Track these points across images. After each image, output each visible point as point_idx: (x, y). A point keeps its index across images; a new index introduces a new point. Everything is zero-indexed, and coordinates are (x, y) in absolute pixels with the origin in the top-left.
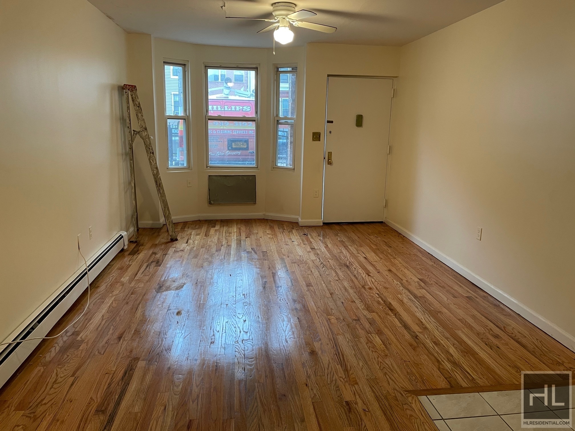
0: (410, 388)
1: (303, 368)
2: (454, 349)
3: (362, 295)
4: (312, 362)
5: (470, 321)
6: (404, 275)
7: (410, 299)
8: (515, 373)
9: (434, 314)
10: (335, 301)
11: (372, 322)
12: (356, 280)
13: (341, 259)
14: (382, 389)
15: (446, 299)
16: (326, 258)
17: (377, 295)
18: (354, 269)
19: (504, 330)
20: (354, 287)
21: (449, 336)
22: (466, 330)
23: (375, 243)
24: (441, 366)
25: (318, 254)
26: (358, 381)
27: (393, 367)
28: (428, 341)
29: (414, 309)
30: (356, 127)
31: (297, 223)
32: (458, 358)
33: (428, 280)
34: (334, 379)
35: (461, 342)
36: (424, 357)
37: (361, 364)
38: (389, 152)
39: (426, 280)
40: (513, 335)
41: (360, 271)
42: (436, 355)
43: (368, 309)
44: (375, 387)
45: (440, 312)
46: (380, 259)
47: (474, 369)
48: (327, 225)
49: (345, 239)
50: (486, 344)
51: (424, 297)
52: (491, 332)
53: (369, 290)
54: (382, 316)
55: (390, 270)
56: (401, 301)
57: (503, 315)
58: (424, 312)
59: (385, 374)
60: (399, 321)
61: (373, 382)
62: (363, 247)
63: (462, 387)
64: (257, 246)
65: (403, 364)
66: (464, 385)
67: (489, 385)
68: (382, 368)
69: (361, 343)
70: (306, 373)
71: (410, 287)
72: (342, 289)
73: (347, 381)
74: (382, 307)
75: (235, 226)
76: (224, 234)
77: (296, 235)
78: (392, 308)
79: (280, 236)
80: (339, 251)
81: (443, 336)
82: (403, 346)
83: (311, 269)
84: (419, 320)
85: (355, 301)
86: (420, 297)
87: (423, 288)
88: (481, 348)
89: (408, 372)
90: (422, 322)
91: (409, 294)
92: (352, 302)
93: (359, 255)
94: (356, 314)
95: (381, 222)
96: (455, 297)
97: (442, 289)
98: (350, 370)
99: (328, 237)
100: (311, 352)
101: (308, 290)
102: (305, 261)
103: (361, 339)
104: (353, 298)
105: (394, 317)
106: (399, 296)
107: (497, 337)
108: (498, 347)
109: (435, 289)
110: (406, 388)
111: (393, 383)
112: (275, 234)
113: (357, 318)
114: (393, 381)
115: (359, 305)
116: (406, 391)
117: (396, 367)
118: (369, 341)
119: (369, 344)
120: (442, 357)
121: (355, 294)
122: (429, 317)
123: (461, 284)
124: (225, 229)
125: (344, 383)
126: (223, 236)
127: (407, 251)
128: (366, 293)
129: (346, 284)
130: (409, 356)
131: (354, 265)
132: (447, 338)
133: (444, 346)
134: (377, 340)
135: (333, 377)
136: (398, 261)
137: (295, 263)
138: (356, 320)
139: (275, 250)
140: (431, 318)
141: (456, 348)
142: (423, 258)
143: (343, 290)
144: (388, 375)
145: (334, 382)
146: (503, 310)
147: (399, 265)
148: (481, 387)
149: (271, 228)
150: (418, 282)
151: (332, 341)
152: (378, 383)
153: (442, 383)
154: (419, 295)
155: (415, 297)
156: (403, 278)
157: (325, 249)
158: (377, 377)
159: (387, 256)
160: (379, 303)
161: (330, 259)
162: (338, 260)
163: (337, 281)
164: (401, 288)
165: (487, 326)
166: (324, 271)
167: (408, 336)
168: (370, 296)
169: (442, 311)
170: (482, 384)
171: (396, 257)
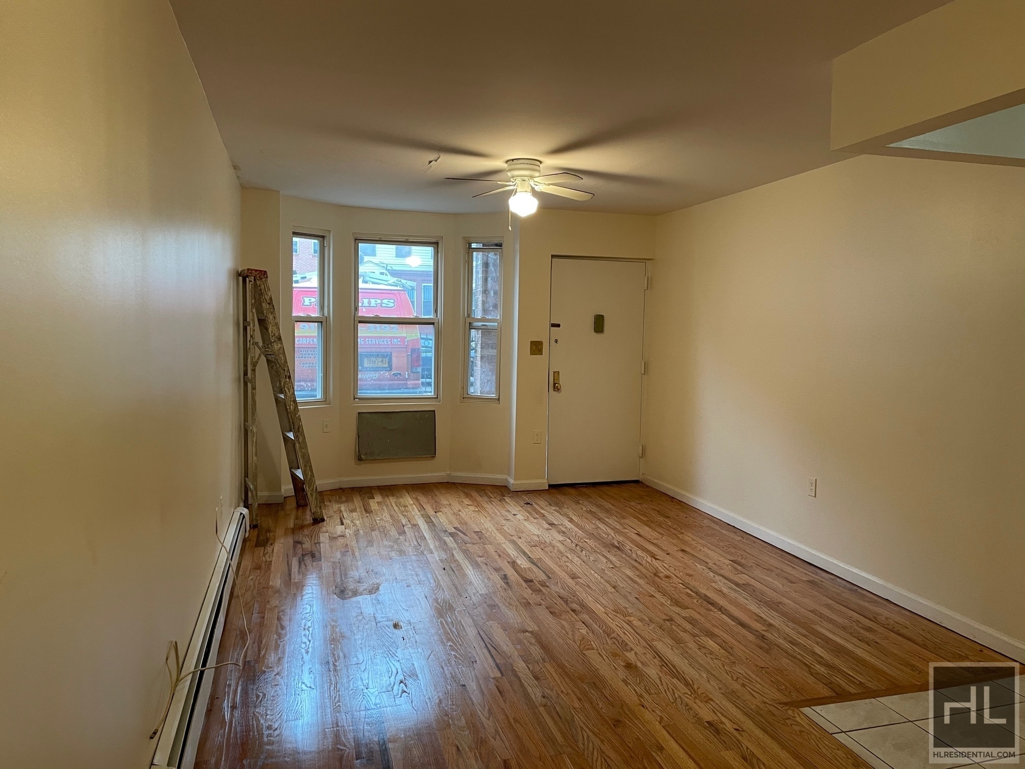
0: (785, 700)
1: (627, 686)
2: (820, 649)
3: (660, 586)
4: (635, 678)
5: (826, 612)
6: (707, 556)
7: (731, 589)
8: (910, 671)
9: (774, 606)
10: (625, 597)
11: (691, 621)
12: (640, 566)
13: (603, 539)
14: (747, 704)
15: (781, 586)
16: (579, 537)
17: (680, 585)
18: (629, 551)
19: (874, 619)
20: (642, 576)
21: (807, 633)
22: (825, 624)
23: (642, 513)
24: (812, 670)
25: (564, 532)
26: (711, 696)
27: (748, 675)
28: (781, 641)
29: (741, 600)
30: (595, 333)
31: (506, 487)
32: (831, 660)
33: (743, 561)
34: (677, 696)
35: (827, 640)
36: (785, 661)
37: (705, 675)
38: (645, 372)
39: (741, 561)
40: (890, 627)
41: (639, 552)
42: (799, 657)
43: (678, 605)
44: (737, 701)
45: (781, 603)
46: (660, 536)
47: (857, 672)
48: (555, 488)
49: (594, 509)
50: (860, 640)
51: (749, 585)
52: (860, 625)
53: (666, 579)
54: (701, 613)
55: (683, 551)
56: (720, 591)
57: (867, 601)
58: (758, 604)
59: (743, 685)
60: (729, 618)
61: (731, 695)
62: (627, 519)
63: (850, 693)
64: (461, 523)
65: (762, 672)
66: (853, 691)
67: (884, 688)
68: (735, 678)
69: (690, 649)
70: (633, 692)
71: (722, 572)
72: (626, 579)
73: (695, 698)
74: (697, 601)
75: (407, 495)
76: (396, 508)
77: (514, 505)
78: (712, 602)
79: (488, 507)
80: (593, 526)
81: (798, 633)
82: (750, 650)
83: (566, 554)
84: (756, 615)
85: (654, 595)
86: (743, 584)
87: (742, 573)
88: (855, 645)
89: (772, 681)
90: (761, 617)
91: (726, 581)
92: (650, 596)
93: (626, 530)
94: (665, 612)
95: (637, 482)
96: (792, 582)
97: (768, 572)
98: (694, 684)
99: (565, 506)
100: (626, 666)
101: (577, 584)
102: (548, 542)
103: (688, 644)
104: (649, 591)
105: (720, 613)
106: (713, 584)
107: (869, 629)
108: (877, 643)
109: (758, 572)
110: (779, 700)
111: (759, 695)
112: (479, 504)
113: (668, 618)
114: (758, 693)
115: (663, 600)
116: (780, 704)
117: (754, 677)
118: (701, 647)
119: (704, 650)
120: (809, 659)
121: (648, 586)
122: (769, 610)
123: (792, 565)
124: (392, 500)
125: (693, 700)
126: (397, 511)
127: (694, 522)
128: (664, 584)
129: (628, 572)
130: (764, 661)
131: (627, 546)
132: (805, 636)
133: (805, 646)
134: (711, 643)
135: (674, 694)
136: (688, 537)
137: (536, 546)
138: (668, 620)
139: (493, 528)
140: (772, 611)
141: (822, 647)
142: (724, 532)
143: (630, 582)
144: (748, 686)
145: (679, 700)
146: (864, 595)
147: (693, 543)
148: (874, 691)
149: (467, 495)
150: (730, 564)
151: (648, 649)
152: (739, 697)
153: (825, 692)
154: (741, 582)
155: (737, 585)
156: (708, 561)
157: (570, 524)
158: (734, 690)
159: (669, 531)
160: (689, 595)
161: (587, 539)
162: (599, 539)
163: (612, 569)
164: (711, 574)
165: (851, 617)
166: (586, 556)
167: (751, 637)
168: (672, 586)
169: (782, 602)
170: (874, 688)
171: (683, 531)
